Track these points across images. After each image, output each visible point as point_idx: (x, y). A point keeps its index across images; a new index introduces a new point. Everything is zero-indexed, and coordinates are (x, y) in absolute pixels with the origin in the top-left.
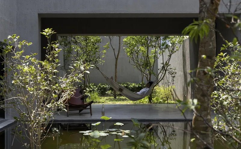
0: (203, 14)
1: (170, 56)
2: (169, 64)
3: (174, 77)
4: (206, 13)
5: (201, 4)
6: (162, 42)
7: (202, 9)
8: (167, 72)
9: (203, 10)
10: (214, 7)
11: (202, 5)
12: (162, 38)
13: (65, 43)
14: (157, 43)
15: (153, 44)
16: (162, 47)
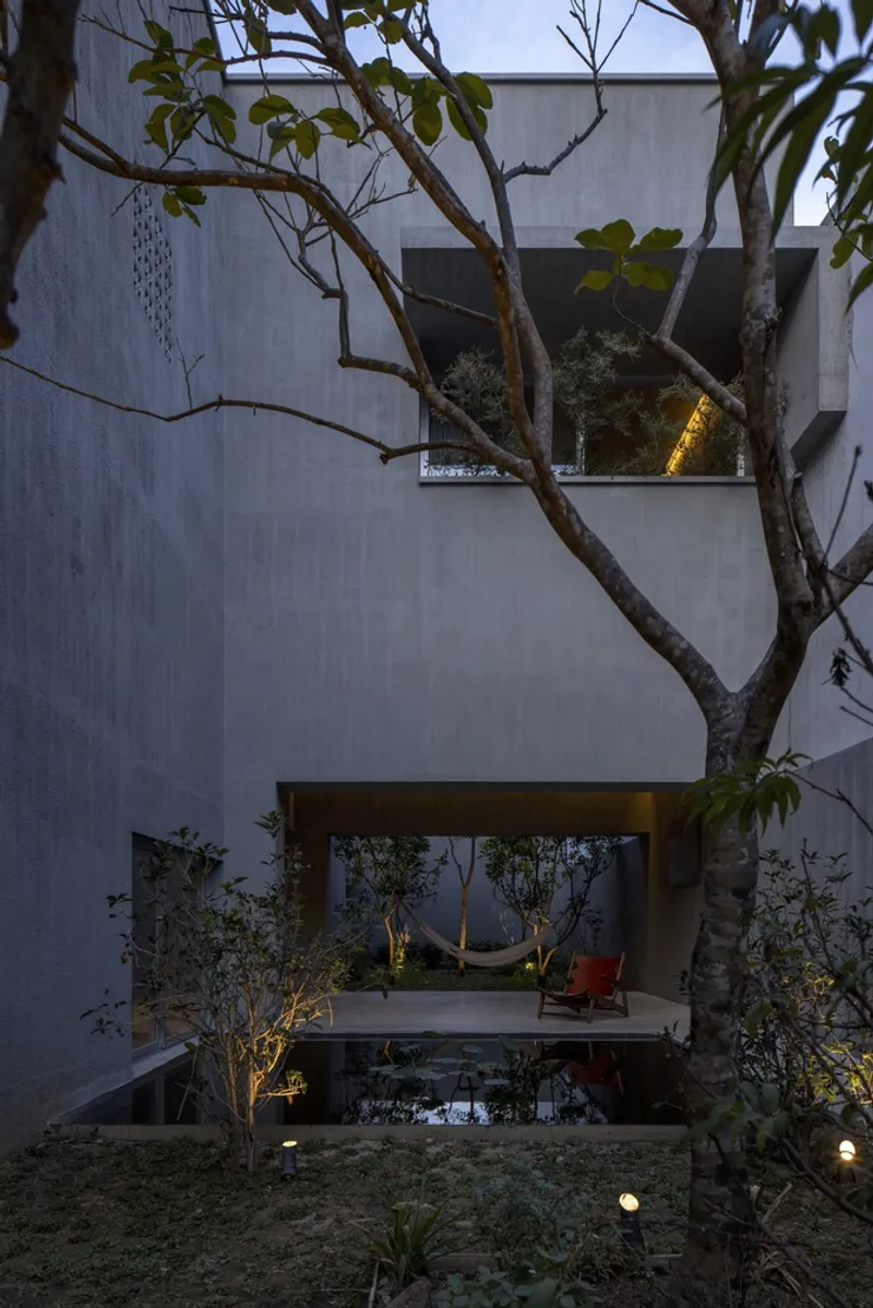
0: (721, 761)
1: (588, 881)
2: (587, 899)
3: (597, 930)
4: (729, 757)
5: (714, 730)
6: (570, 850)
7: (718, 747)
8: (581, 919)
9: (721, 749)
10: (757, 740)
11: (715, 733)
12: (569, 840)
13: (346, 850)
14: (559, 851)
15: (552, 854)
16: (569, 861)
